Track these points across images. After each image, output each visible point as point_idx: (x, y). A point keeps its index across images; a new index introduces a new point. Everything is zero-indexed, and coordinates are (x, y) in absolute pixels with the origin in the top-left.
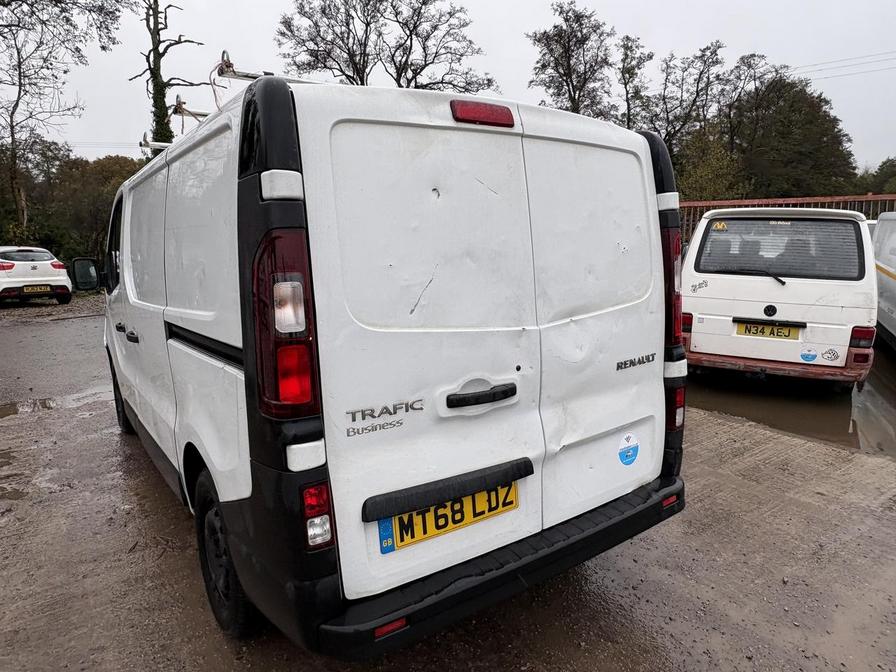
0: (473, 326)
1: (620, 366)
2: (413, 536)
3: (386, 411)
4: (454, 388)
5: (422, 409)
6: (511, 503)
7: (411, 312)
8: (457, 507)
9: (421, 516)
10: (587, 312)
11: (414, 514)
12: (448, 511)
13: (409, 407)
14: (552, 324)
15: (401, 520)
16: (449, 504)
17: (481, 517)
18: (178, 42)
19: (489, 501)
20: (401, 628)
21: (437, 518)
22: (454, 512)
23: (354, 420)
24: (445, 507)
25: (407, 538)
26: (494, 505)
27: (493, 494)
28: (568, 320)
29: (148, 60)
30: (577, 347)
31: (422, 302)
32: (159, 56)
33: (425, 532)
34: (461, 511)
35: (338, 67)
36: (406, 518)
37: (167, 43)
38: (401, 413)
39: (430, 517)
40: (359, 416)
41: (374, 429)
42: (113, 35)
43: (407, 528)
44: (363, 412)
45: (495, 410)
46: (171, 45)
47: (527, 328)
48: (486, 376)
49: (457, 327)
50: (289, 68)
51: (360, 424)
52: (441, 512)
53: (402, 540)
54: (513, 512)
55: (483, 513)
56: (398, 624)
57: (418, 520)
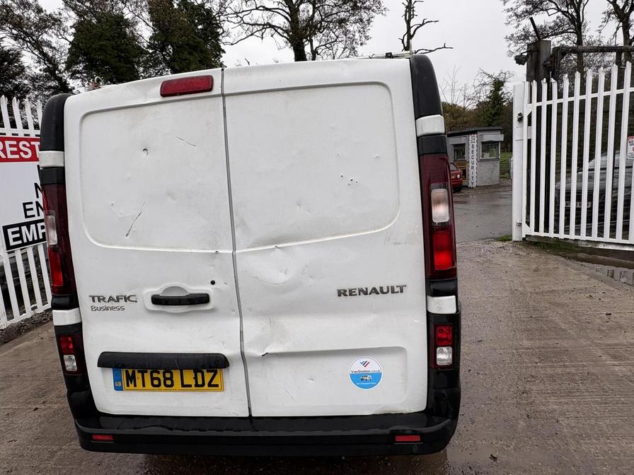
0: (172, 247)
1: (341, 293)
2: (135, 386)
3: (111, 299)
4: (158, 290)
5: (136, 301)
6: (217, 386)
7: (127, 235)
8: (168, 375)
9: (141, 374)
10: (297, 241)
11: (136, 371)
12: (161, 376)
13: (127, 299)
14: (252, 250)
15: (127, 372)
16: (161, 371)
17: (188, 388)
18: (423, 24)
19: (196, 378)
20: (108, 441)
21: (153, 379)
22: (166, 379)
23: (94, 301)
24: (159, 373)
25: (132, 386)
26: (200, 382)
27: (199, 375)
28: (273, 246)
29: (403, 42)
30: (281, 271)
31: (133, 229)
32: (410, 37)
33: (144, 386)
34: (171, 379)
35: (554, 6)
36: (130, 372)
37: (415, 27)
38: (122, 302)
39: (147, 376)
40: (96, 299)
41: (107, 309)
42: (367, 34)
43: (131, 379)
44: (99, 297)
45: (193, 311)
46: (418, 28)
47: (220, 251)
48: (184, 285)
49: (159, 247)
50: (510, 20)
51: (97, 304)
52: (155, 375)
53: (128, 386)
54: (218, 394)
55: (190, 386)
56: (107, 438)
57: (138, 375)
